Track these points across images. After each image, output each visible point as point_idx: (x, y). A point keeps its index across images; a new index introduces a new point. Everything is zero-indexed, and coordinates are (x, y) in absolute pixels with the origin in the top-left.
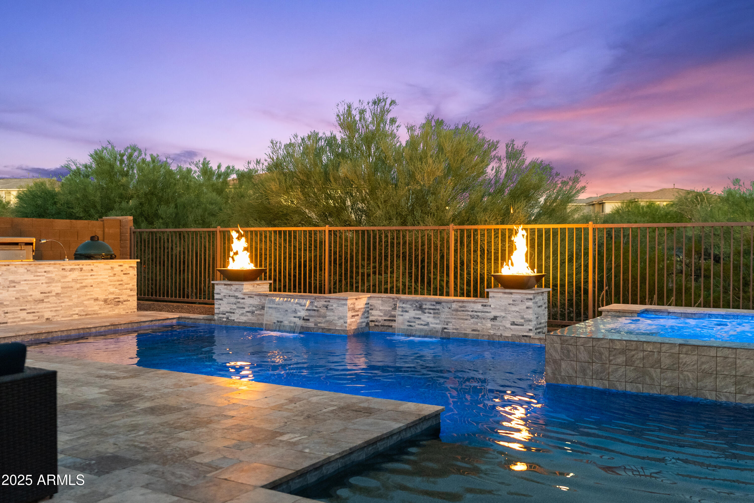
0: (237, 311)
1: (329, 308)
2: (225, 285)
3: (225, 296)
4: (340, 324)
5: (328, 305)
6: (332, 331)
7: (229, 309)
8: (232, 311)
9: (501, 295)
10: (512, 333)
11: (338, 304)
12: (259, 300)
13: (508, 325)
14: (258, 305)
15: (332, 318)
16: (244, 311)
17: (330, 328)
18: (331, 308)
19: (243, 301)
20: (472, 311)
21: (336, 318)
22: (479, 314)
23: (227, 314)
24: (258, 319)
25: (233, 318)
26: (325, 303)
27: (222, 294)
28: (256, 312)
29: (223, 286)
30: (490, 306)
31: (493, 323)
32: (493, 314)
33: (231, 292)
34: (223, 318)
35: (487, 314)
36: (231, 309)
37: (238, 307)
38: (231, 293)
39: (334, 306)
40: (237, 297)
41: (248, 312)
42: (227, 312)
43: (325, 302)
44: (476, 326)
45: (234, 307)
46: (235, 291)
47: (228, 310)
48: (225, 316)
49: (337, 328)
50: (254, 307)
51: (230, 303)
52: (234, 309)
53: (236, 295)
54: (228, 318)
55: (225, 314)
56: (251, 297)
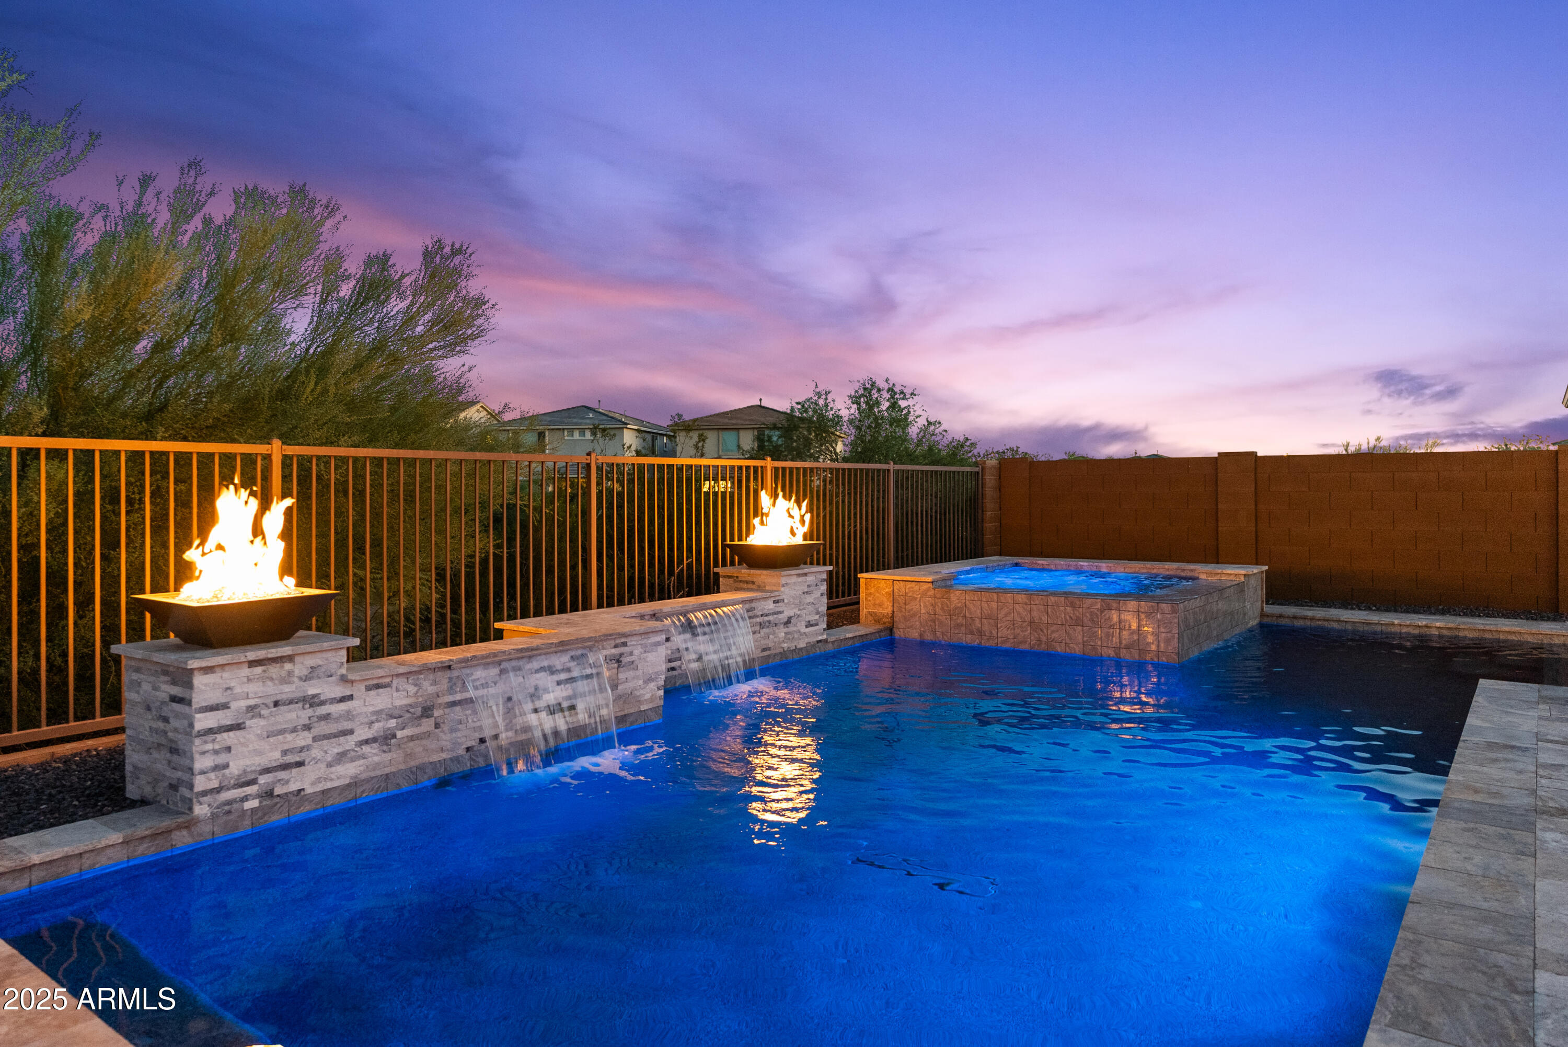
0: (316, 752)
1: (625, 660)
2: (252, 664)
3: (251, 708)
4: (648, 696)
5: (621, 655)
6: (631, 719)
7: (277, 755)
8: (291, 758)
9: (794, 579)
10: (807, 640)
11: (644, 646)
12: (412, 689)
13: (803, 629)
14: (407, 708)
15: (631, 685)
16: (349, 742)
17: (626, 712)
18: (628, 659)
19: (343, 707)
20: (762, 615)
21: (641, 682)
22: (771, 618)
23: (263, 780)
24: (409, 756)
25: (293, 787)
26: (614, 651)
27: (239, 705)
28: (400, 734)
29: (245, 671)
30: (783, 600)
31: (786, 630)
32: (788, 613)
33: (287, 688)
34: (245, 799)
35: (780, 616)
36: (285, 753)
37: (315, 739)
38: (288, 691)
39: (636, 652)
40: (313, 701)
41: (366, 742)
42: (267, 771)
43: (616, 646)
44: (767, 642)
45: (304, 739)
46: (306, 679)
47: (274, 757)
48: (252, 790)
49: (643, 708)
50: (392, 717)
51: (282, 732)
52: (302, 749)
53: (312, 691)
54: (269, 794)
55: (253, 782)
56: (378, 686)
